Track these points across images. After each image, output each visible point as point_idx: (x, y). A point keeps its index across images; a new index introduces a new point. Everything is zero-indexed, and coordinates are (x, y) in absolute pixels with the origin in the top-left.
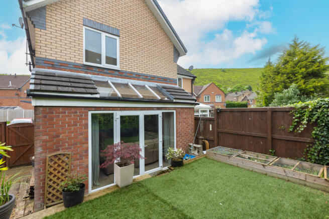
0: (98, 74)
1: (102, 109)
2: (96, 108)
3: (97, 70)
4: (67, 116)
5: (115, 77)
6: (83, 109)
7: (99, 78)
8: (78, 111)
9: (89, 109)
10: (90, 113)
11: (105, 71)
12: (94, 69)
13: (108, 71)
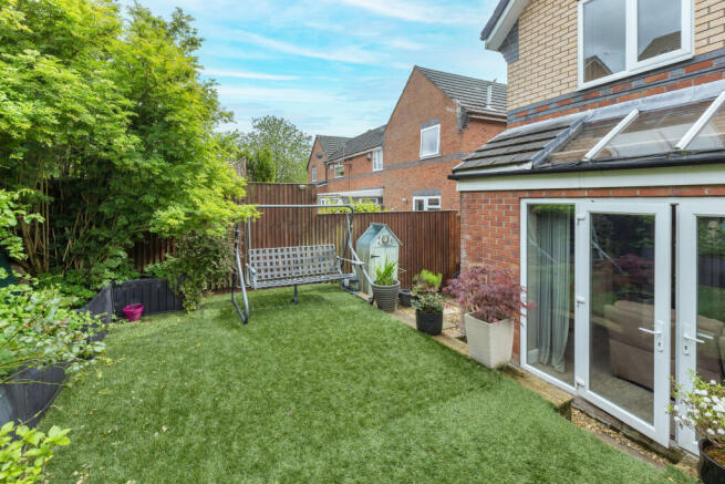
0: (613, 102)
1: (544, 194)
2: (533, 193)
3: (611, 91)
4: (489, 208)
5: (670, 89)
6: (510, 194)
7: (616, 110)
8: (504, 199)
9: (520, 194)
10: (524, 203)
11: (634, 84)
12: (601, 93)
13: (642, 82)
